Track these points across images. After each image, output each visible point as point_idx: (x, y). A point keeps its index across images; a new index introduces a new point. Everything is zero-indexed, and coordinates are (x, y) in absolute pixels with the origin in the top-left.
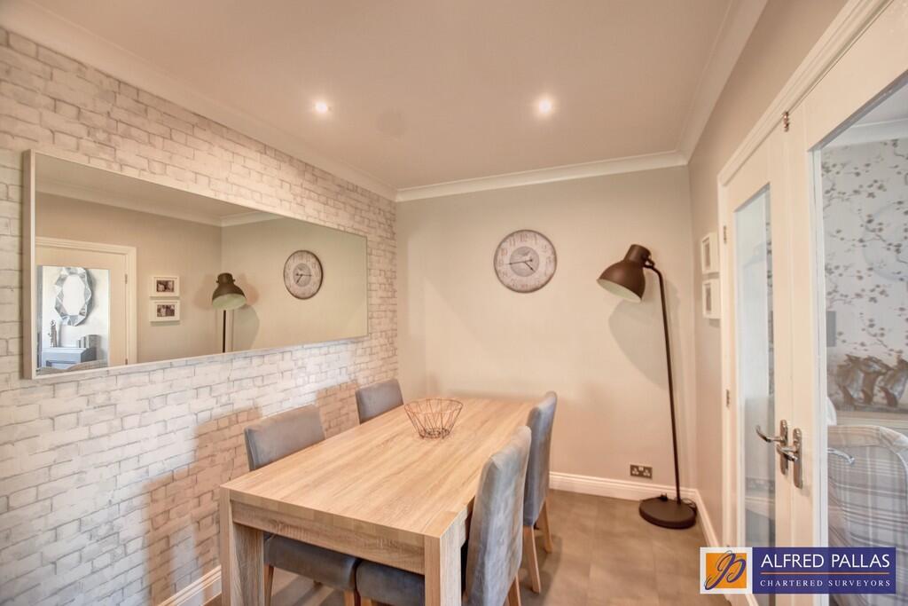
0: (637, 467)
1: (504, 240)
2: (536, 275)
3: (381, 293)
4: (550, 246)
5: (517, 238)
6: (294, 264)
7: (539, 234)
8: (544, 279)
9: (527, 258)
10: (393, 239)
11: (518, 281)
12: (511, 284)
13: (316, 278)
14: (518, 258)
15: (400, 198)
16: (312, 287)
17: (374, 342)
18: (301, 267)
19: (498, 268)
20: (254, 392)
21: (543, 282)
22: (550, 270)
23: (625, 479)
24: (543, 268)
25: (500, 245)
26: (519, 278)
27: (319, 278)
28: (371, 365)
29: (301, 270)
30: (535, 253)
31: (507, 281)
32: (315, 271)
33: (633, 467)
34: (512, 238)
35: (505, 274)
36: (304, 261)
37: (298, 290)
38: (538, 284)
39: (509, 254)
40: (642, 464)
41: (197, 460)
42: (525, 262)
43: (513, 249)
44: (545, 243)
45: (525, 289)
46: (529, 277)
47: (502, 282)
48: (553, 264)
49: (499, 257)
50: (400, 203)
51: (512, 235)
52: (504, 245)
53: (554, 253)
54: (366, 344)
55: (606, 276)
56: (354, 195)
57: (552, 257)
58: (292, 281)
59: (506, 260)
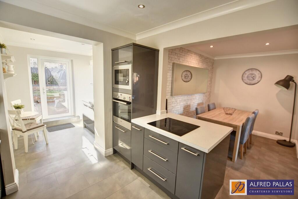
0: (278, 132)
1: (246, 71)
2: (255, 81)
3: (209, 83)
4: (260, 73)
5: (250, 71)
6: (184, 73)
7: (257, 70)
8: (257, 82)
9: (253, 76)
10: (213, 69)
11: (249, 82)
12: (246, 83)
13: (190, 77)
14: (250, 76)
15: (216, 59)
16: (188, 79)
17: (207, 94)
18: (186, 74)
19: (243, 78)
20: (190, 102)
21: (256, 82)
22: (259, 80)
23: (274, 135)
24: (257, 79)
25: (244, 72)
26: (249, 81)
27: (191, 77)
28: (206, 99)
29: (186, 75)
30: (255, 75)
31: (246, 81)
32: (190, 76)
33: (276, 132)
34: (248, 71)
35: (245, 80)
36: (187, 73)
37: (185, 80)
38: (255, 83)
39: (247, 74)
40: (279, 132)
41: (183, 112)
42: (252, 77)
43: (248, 73)
44: (259, 72)
45: (251, 84)
46: (252, 81)
47: (244, 82)
48: (260, 78)
49: (244, 75)
50: (215, 60)
51: (249, 70)
52: (246, 72)
53: (261, 75)
54: (206, 94)
55: (278, 83)
56: (207, 60)
57: (261, 76)
58: (183, 78)
59: (246, 76)
